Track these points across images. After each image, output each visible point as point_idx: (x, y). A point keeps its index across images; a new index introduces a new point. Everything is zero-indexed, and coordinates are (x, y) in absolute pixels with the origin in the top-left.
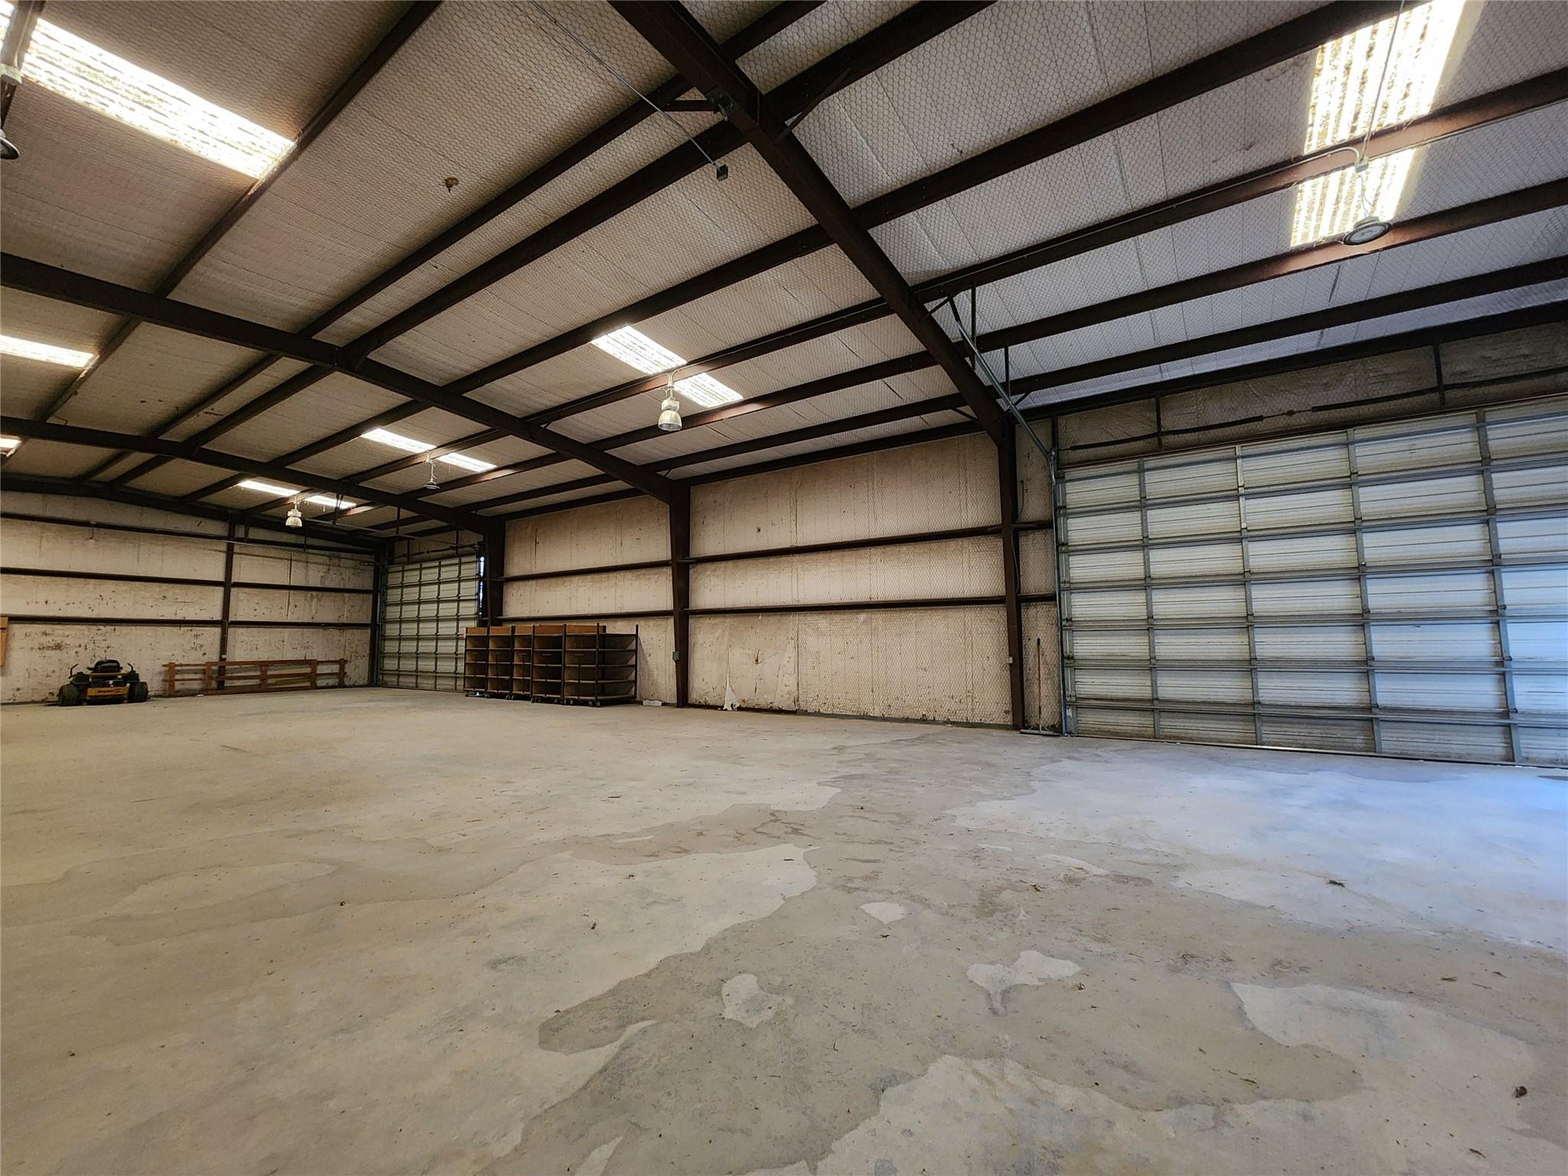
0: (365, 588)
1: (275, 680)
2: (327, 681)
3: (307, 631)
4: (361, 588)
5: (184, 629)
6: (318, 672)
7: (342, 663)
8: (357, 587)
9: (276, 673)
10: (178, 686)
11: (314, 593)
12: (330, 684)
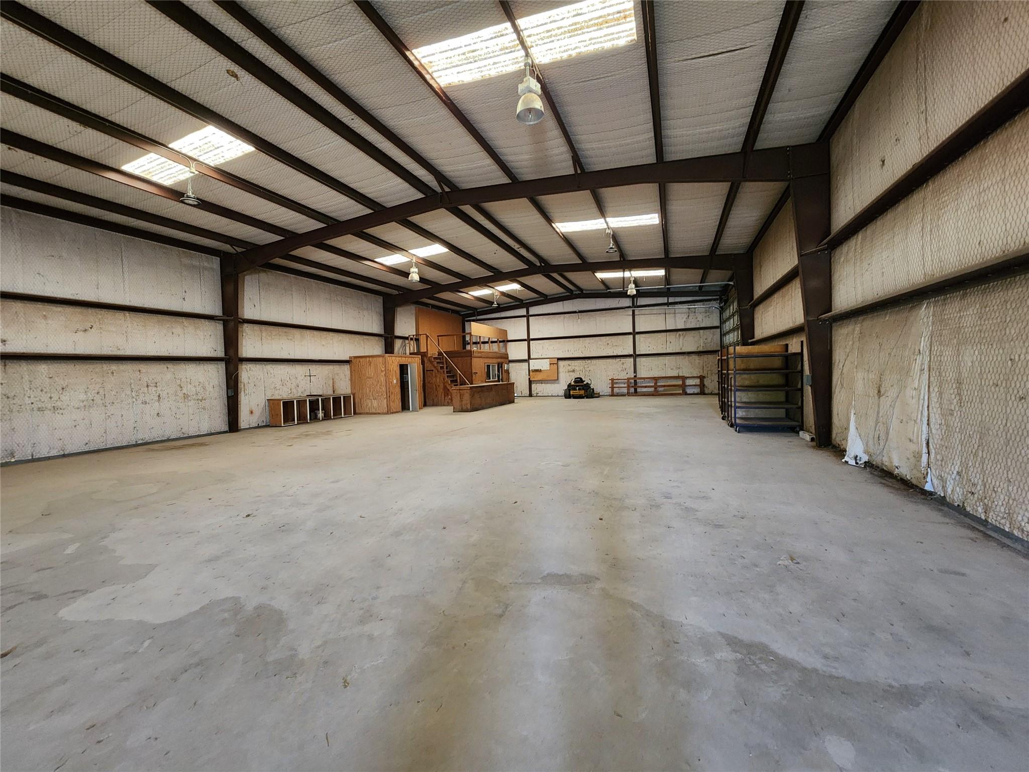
0: (714, 325)
1: (663, 388)
2: (694, 390)
3: (679, 358)
4: (711, 326)
5: (618, 360)
6: (687, 384)
7: (702, 378)
8: (709, 325)
9: (663, 384)
10: (616, 390)
11: (680, 333)
12: (696, 392)
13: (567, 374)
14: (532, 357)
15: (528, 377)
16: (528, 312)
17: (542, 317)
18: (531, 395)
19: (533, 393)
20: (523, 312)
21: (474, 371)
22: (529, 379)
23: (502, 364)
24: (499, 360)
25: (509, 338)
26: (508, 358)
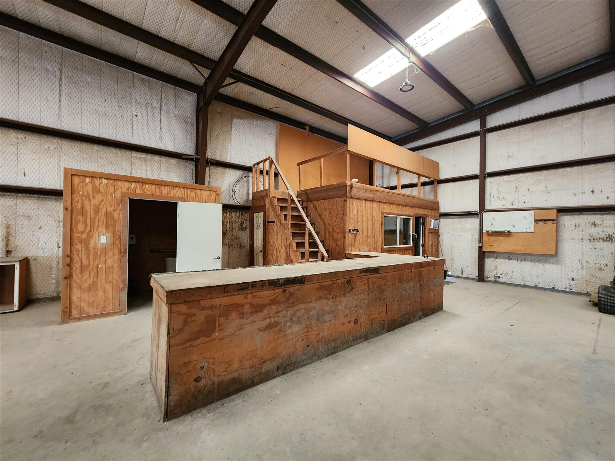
13: (587, 245)
14: (488, 207)
15: (477, 245)
16: (483, 124)
17: (517, 128)
18: (481, 278)
19: (487, 274)
20: (474, 126)
21: (349, 226)
22: (480, 248)
23: (424, 219)
24: (419, 212)
25: (443, 176)
26: (438, 209)
